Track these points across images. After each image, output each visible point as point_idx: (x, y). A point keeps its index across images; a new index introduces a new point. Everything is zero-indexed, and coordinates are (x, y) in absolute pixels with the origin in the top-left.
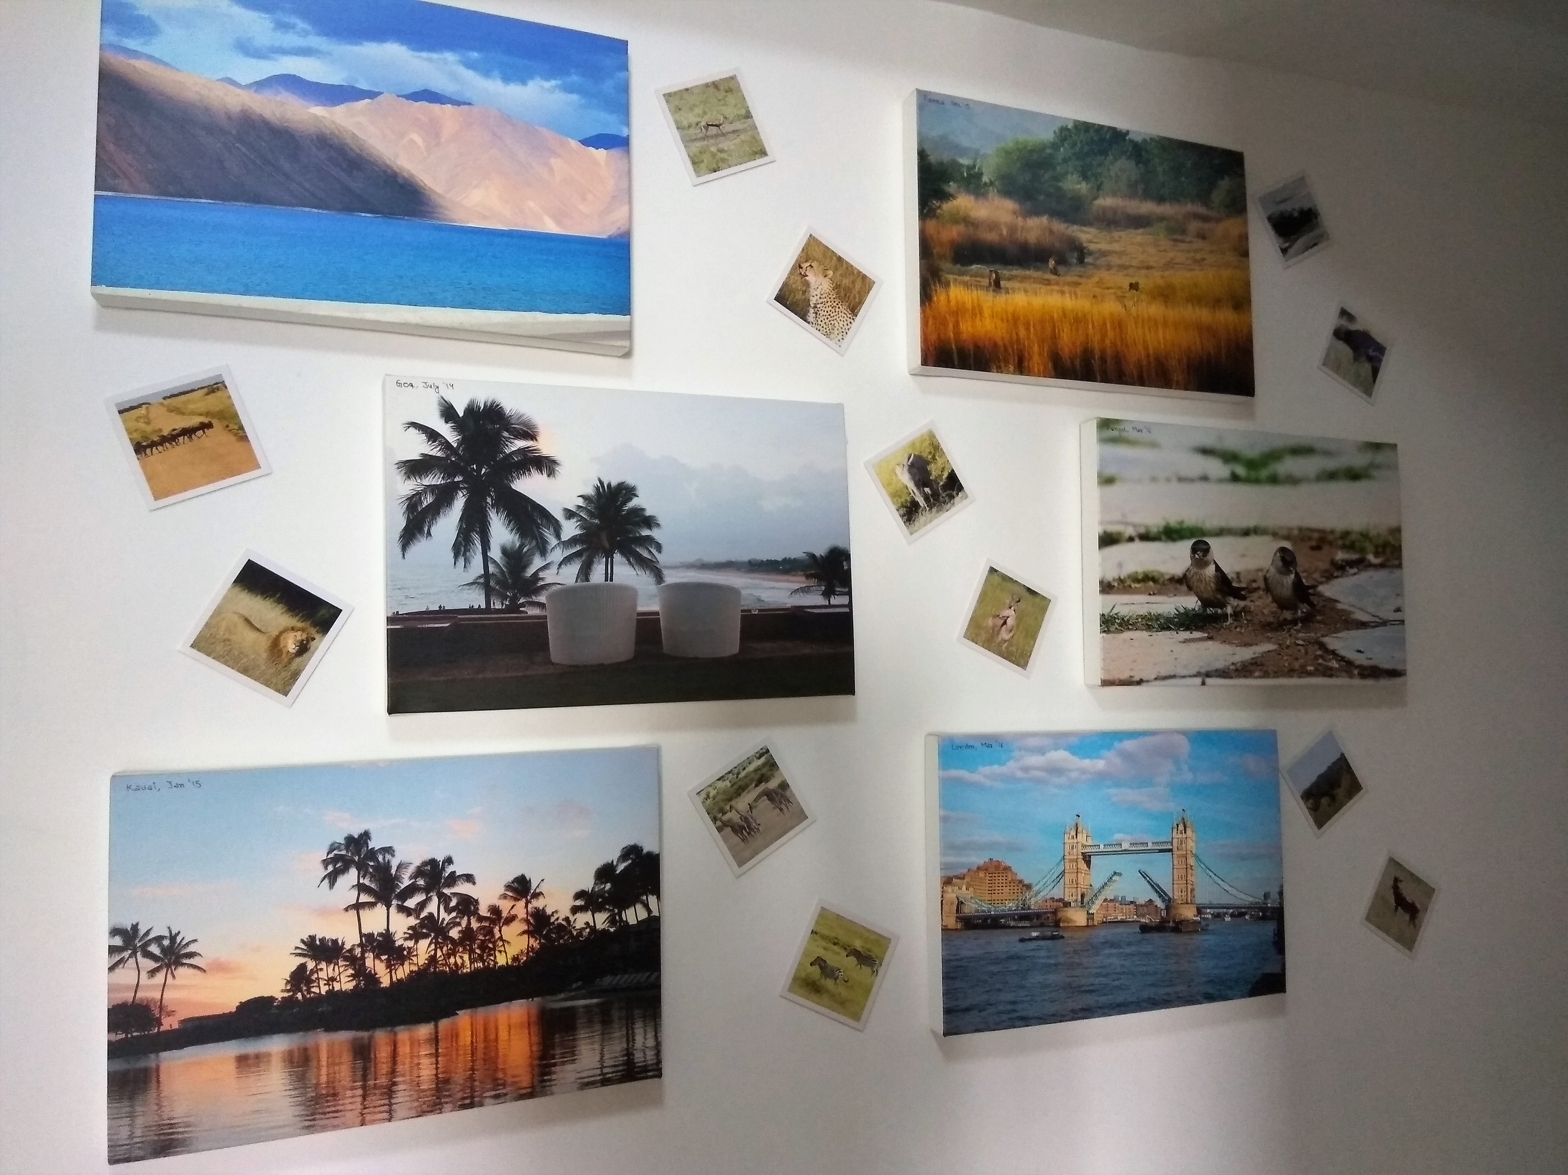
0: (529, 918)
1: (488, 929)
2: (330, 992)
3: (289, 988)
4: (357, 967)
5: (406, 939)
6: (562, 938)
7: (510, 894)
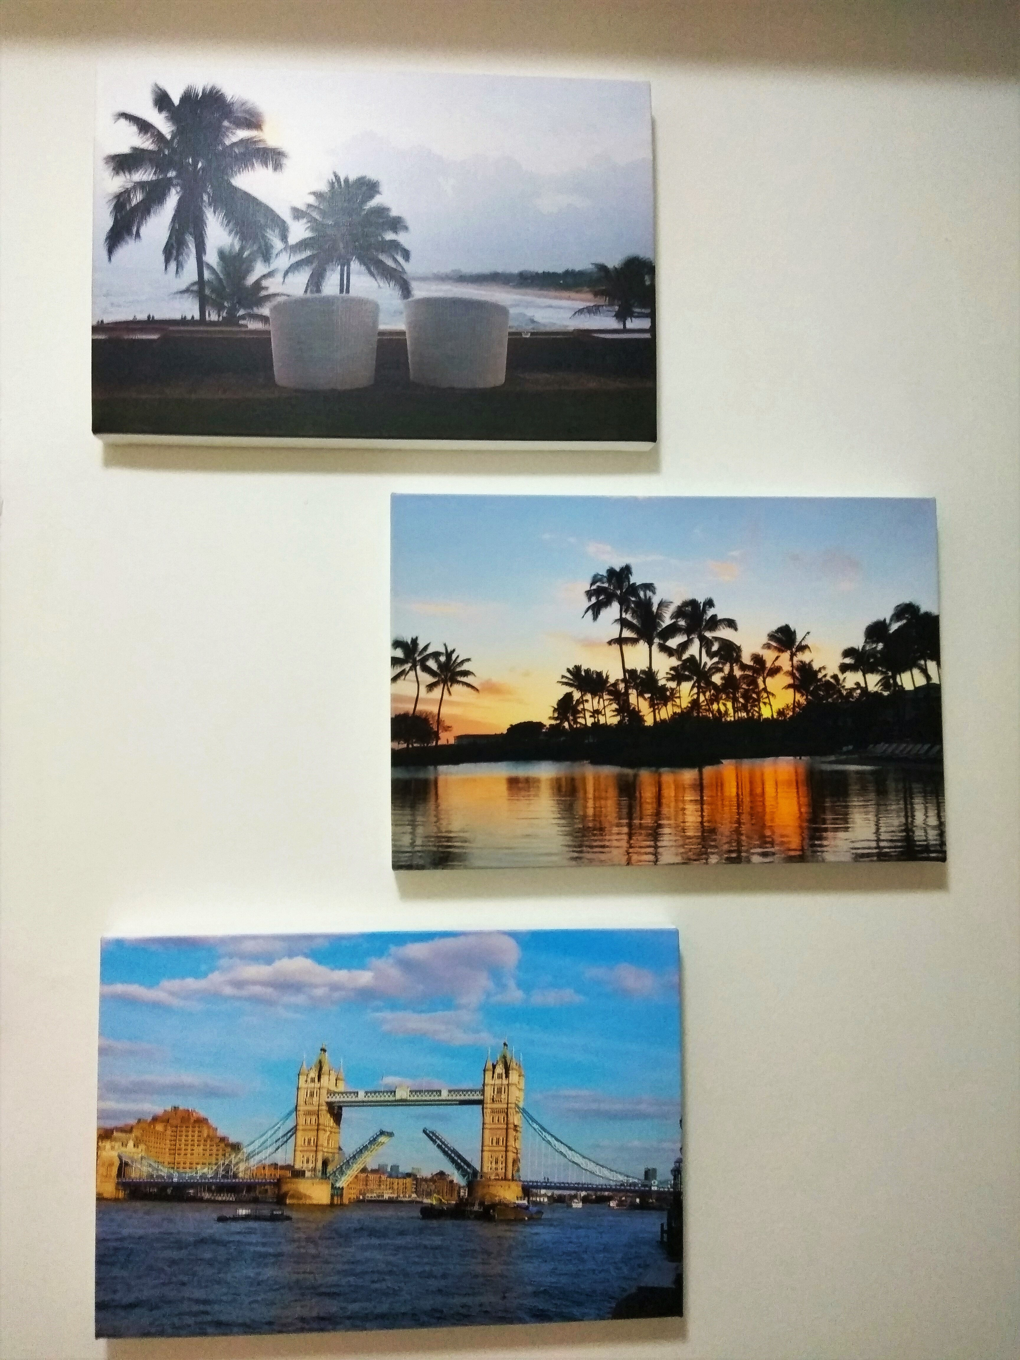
0: (795, 671)
1: (751, 678)
2: (595, 724)
3: (556, 715)
4: (621, 703)
5: (668, 680)
6: (831, 696)
7: (774, 644)
